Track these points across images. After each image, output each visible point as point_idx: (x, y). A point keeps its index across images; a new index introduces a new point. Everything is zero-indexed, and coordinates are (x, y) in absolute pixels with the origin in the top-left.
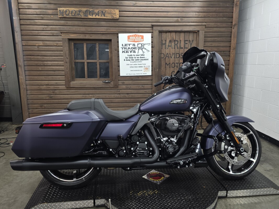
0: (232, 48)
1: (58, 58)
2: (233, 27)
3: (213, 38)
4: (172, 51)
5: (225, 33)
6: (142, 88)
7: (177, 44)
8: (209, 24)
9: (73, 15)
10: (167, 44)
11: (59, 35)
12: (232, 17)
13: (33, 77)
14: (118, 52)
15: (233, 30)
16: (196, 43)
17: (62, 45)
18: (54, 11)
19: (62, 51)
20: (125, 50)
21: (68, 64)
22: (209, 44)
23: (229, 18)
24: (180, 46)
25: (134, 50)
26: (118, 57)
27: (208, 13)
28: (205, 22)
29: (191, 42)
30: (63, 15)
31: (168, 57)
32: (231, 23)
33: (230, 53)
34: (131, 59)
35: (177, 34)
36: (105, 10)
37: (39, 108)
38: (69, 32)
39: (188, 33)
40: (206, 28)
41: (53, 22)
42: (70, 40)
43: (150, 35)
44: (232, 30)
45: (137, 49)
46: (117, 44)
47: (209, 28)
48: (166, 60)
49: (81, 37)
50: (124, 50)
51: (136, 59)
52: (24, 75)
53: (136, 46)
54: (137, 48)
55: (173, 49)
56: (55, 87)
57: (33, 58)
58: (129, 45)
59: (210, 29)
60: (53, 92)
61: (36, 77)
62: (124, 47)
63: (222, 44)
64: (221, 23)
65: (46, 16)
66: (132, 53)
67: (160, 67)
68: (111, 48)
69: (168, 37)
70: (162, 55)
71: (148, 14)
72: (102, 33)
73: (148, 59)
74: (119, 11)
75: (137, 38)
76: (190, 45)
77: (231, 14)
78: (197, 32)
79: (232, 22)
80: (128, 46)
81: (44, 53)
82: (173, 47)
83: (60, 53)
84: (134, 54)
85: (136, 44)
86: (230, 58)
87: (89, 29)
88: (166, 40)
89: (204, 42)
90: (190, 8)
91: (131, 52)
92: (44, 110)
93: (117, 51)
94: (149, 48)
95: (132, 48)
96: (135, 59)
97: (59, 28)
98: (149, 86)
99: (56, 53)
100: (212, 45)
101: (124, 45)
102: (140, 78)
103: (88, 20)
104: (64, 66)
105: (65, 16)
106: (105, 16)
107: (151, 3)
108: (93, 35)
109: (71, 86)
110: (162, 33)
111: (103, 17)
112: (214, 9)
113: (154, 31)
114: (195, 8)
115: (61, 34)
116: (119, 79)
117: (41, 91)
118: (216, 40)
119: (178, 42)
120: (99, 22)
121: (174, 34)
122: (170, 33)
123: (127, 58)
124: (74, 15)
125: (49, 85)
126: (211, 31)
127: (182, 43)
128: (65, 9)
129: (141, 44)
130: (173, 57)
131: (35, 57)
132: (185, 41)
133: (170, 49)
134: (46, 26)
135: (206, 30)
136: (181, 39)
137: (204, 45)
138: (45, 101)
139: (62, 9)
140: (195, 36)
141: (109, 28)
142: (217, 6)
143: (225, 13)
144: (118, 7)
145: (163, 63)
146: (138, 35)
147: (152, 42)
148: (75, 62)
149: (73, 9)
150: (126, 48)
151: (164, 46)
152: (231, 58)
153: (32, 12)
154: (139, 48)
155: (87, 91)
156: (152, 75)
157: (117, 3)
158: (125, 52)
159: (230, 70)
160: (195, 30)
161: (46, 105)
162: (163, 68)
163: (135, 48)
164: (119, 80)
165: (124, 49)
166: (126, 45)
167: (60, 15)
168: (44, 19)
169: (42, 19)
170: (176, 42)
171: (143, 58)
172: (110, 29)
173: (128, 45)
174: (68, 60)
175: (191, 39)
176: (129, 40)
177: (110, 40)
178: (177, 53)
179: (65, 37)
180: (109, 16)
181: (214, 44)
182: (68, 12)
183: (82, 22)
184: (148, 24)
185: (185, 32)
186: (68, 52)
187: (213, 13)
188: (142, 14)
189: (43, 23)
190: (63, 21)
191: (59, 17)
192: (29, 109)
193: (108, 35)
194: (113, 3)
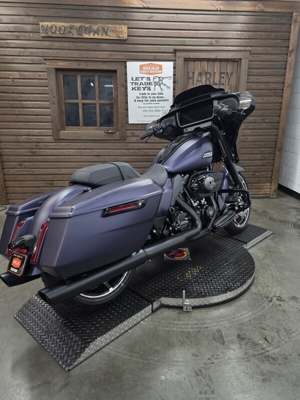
0: (286, 85)
1: (42, 97)
2: (289, 55)
3: (260, 70)
5: (278, 63)
7: (210, 78)
8: (255, 49)
9: (62, 32)
10: (195, 78)
11: (42, 62)
12: (289, 39)
13: (7, 123)
14: (126, 88)
15: (289, 58)
16: (237, 77)
17: (46, 77)
18: (34, 26)
19: (47, 86)
20: (136, 86)
21: (56, 106)
22: (254, 79)
23: (284, 41)
24: (213, 82)
25: (148, 86)
26: (127, 96)
27: (255, 33)
28: (250, 46)
29: (229, 76)
30: (47, 33)
32: (286, 48)
33: (283, 92)
34: (144, 99)
35: (210, 63)
36: (108, 25)
37: (17, 167)
38: (57, 58)
39: (226, 62)
40: (251, 55)
41: (33, 44)
42: (57, 70)
43: (170, 65)
44: (287, 59)
45: (154, 85)
46: (124, 77)
47: (255, 55)
49: (74, 66)
50: (134, 86)
51: (152, 99)
53: (152, 81)
54: (153, 83)
56: (38, 139)
57: (6, 96)
58: (142, 78)
59: (257, 57)
60: (36, 146)
61: (11, 124)
62: (134, 81)
63: (273, 79)
64: (273, 48)
65: (23, 34)
66: (146, 91)
68: (116, 84)
69: (197, 67)
71: (169, 32)
72: (103, 60)
73: (168, 100)
74: (128, 28)
75: (153, 68)
76: (227, 81)
77: (288, 34)
78: (238, 61)
79: (288, 47)
80: (141, 81)
81: (22, 89)
82: (204, 82)
83: (44, 89)
84: (149, 92)
85: (152, 77)
86: (282, 99)
87: (85, 54)
88: (194, 73)
89: (248, 75)
90: (229, 24)
91: (144, 90)
92: (25, 171)
93: (124, 88)
94: (170, 83)
95: (145, 83)
96: (149, 99)
97: (42, 52)
99: (39, 90)
100: (259, 81)
101: (134, 79)
103: (83, 40)
104: (49, 108)
105: (50, 34)
106: (107, 35)
107: (173, 17)
108: (91, 63)
109: (61, 138)
110: (188, 61)
111: (104, 37)
112: (264, 26)
113: (177, 59)
114: (236, 24)
115: (44, 62)
116: (128, 128)
117: (19, 144)
118: (264, 72)
119: (211, 75)
120: (98, 44)
121: (205, 63)
122: (199, 62)
123: (139, 98)
124: (63, 34)
125: (30, 135)
126: (258, 59)
127: (217, 76)
128: (50, 24)
129: (159, 78)
131: (9, 95)
132: (221, 73)
134: (23, 50)
136: (215, 71)
137: (247, 80)
138: (25, 157)
139: (45, 23)
140: (235, 66)
141: (114, 53)
142: (268, 22)
143: (279, 33)
144: (126, 22)
146: (155, 64)
147: (174, 75)
149: (62, 24)
150: (138, 83)
151: (191, 81)
152: (284, 99)
153: (2, 29)
154: (156, 83)
155: (83, 145)
157: (125, 15)
158: (136, 89)
159: (282, 115)
160: (236, 58)
161: (26, 164)
163: (150, 84)
164: (127, 130)
165: (134, 84)
166: (137, 79)
167: (42, 33)
168: (20, 38)
169: (17, 38)
170: (208, 76)
171: (161, 97)
172: (114, 55)
173: (140, 79)
174: (55, 100)
175: (229, 72)
176: (141, 71)
177: (115, 71)
179: (51, 66)
180: (112, 36)
181: (262, 79)
182: (55, 29)
183: (75, 44)
184: (169, 48)
185: (221, 60)
186: (55, 88)
187: (262, 33)
188: (160, 32)
189: (18, 44)
190: (47, 42)
191: (42, 35)
192: (3, 169)
193: (112, 64)
194: (119, 15)
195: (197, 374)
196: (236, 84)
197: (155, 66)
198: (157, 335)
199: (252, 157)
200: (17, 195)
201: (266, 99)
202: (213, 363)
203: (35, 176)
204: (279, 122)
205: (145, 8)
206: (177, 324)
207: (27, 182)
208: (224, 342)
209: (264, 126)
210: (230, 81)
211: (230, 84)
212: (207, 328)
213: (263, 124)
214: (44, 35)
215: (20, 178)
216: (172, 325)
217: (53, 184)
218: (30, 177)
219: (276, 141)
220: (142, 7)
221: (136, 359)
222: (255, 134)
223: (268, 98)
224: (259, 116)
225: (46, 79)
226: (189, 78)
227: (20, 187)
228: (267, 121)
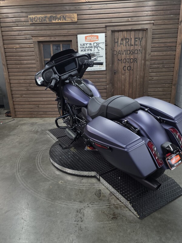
0: (178, 43)
1: (31, 58)
2: (179, 24)
3: (161, 35)
4: (124, 48)
5: (172, 30)
6: (99, 81)
7: (128, 41)
8: (157, 22)
10: (119, 42)
11: (31, 38)
12: (179, 14)
13: (14, 73)
15: (179, 26)
16: (145, 40)
17: (33, 47)
18: (26, 18)
19: (34, 52)
20: (83, 49)
21: (39, 63)
22: (156, 41)
23: (176, 15)
24: (131, 44)
25: (90, 48)
27: (156, 12)
28: (153, 20)
29: (141, 40)
31: (120, 54)
32: (178, 20)
33: (176, 48)
35: (128, 32)
36: (66, 14)
37: (20, 97)
38: (38, 35)
39: (138, 31)
40: (154, 26)
41: (26, 28)
42: (39, 42)
43: (103, 35)
46: (76, 44)
48: (119, 56)
49: (48, 39)
50: (82, 49)
52: (7, 72)
53: (92, 45)
54: (93, 47)
55: (125, 47)
56: (30, 81)
58: (87, 44)
59: (158, 27)
60: (29, 85)
61: (16, 73)
62: (82, 46)
63: (169, 40)
64: (169, 21)
65: (20, 23)
67: (113, 63)
69: (120, 35)
70: (115, 52)
71: (102, 16)
72: (64, 35)
73: (102, 57)
74: (77, 15)
75: (93, 38)
76: (139, 43)
77: (178, 11)
78: (146, 30)
79: (179, 19)
81: (20, 54)
82: (125, 45)
83: (32, 53)
84: (91, 52)
85: (92, 43)
86: (176, 52)
87: (54, 32)
88: (118, 39)
89: (152, 39)
91: (88, 51)
94: (103, 46)
95: (88, 47)
97: (30, 32)
98: (104, 80)
99: (29, 54)
100: (160, 42)
102: (96, 73)
103: (52, 24)
104: (35, 64)
105: (34, 22)
106: (65, 20)
107: (104, 6)
108: (57, 37)
110: (114, 32)
112: (162, 7)
113: (107, 31)
114: (144, 7)
115: (32, 38)
117: (20, 84)
118: (163, 36)
119: (129, 40)
120: (61, 26)
121: (125, 33)
122: (121, 32)
124: (41, 21)
125: (26, 80)
127: (133, 41)
128: (33, 16)
129: (97, 43)
130: (125, 53)
132: (135, 38)
133: (122, 46)
134: (20, 32)
135: (154, 27)
136: (131, 37)
137: (152, 42)
138: (24, 92)
139: (31, 16)
140: (144, 34)
143: (172, 11)
144: (76, 11)
145: (116, 59)
146: (94, 35)
147: (106, 41)
148: (45, 61)
149: (40, 16)
150: (84, 47)
151: (116, 44)
152: (177, 53)
153: (9, 21)
154: (95, 47)
156: (106, 70)
157: (76, 8)
158: (83, 50)
159: (175, 63)
160: (144, 28)
161: (24, 95)
162: (116, 64)
163: (91, 47)
165: (82, 48)
166: (84, 45)
168: (19, 26)
169: (17, 26)
170: (127, 40)
171: (98, 55)
172: (70, 31)
173: (85, 45)
174: (38, 59)
175: (140, 37)
176: (86, 40)
177: (71, 41)
178: (128, 50)
179: (35, 40)
180: (69, 20)
181: (162, 40)
182: (37, 19)
183: (48, 26)
184: (102, 25)
185: (135, 30)
186: (38, 52)
187: (161, 11)
188: (96, 16)
189: (18, 29)
190: (33, 27)
191: (30, 23)
192: (13, 98)
193: (69, 37)
194: (72, 8)
195: (77, 212)
196: (145, 44)
197: (94, 36)
198: (65, 190)
199: (156, 90)
200: (20, 112)
201: (165, 53)
202: (89, 207)
203: (30, 102)
204: (174, 67)
205: (87, 2)
206: (78, 185)
207: (26, 106)
208: (100, 196)
209: (164, 70)
210: (142, 42)
211: (141, 45)
212: (94, 188)
213: (163, 69)
214: (31, 23)
215: (22, 103)
216: (75, 186)
217: (39, 107)
218: (27, 103)
219: (172, 80)
220: (85, 2)
221: (49, 201)
222: (159, 75)
223: (167, 52)
224: (161, 64)
225: (33, 48)
226: (115, 42)
227: (22, 108)
228: (166, 67)
